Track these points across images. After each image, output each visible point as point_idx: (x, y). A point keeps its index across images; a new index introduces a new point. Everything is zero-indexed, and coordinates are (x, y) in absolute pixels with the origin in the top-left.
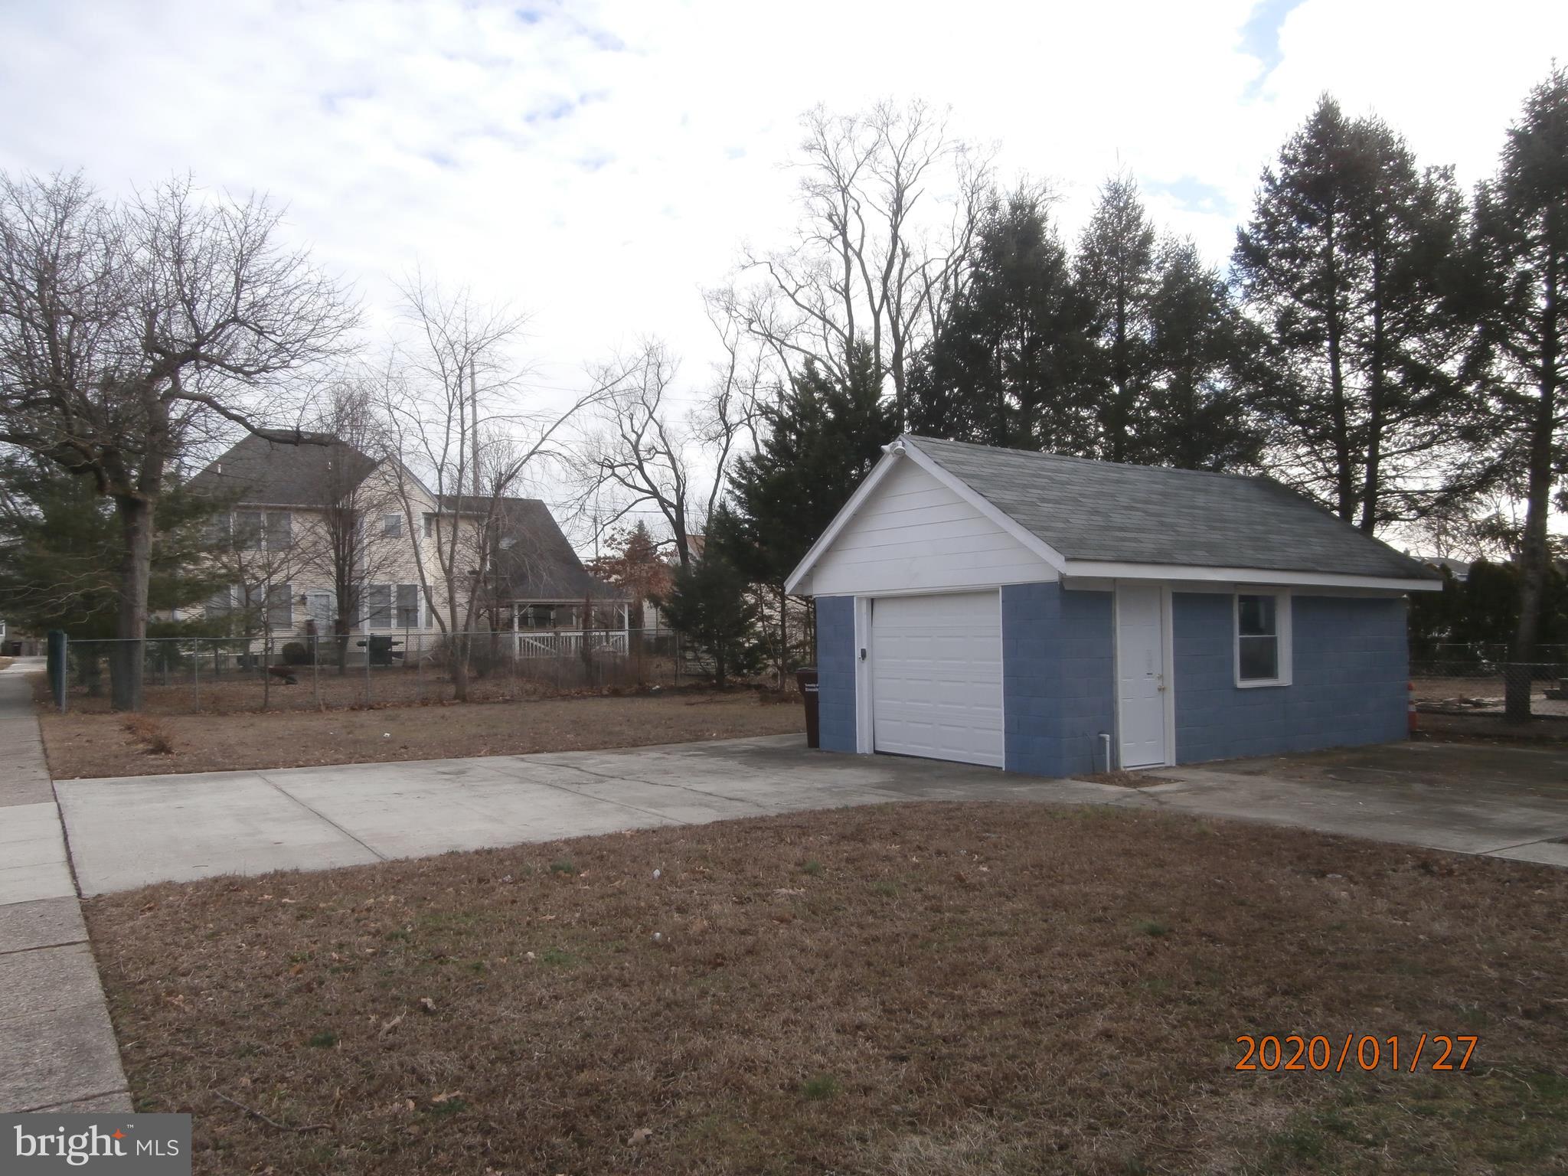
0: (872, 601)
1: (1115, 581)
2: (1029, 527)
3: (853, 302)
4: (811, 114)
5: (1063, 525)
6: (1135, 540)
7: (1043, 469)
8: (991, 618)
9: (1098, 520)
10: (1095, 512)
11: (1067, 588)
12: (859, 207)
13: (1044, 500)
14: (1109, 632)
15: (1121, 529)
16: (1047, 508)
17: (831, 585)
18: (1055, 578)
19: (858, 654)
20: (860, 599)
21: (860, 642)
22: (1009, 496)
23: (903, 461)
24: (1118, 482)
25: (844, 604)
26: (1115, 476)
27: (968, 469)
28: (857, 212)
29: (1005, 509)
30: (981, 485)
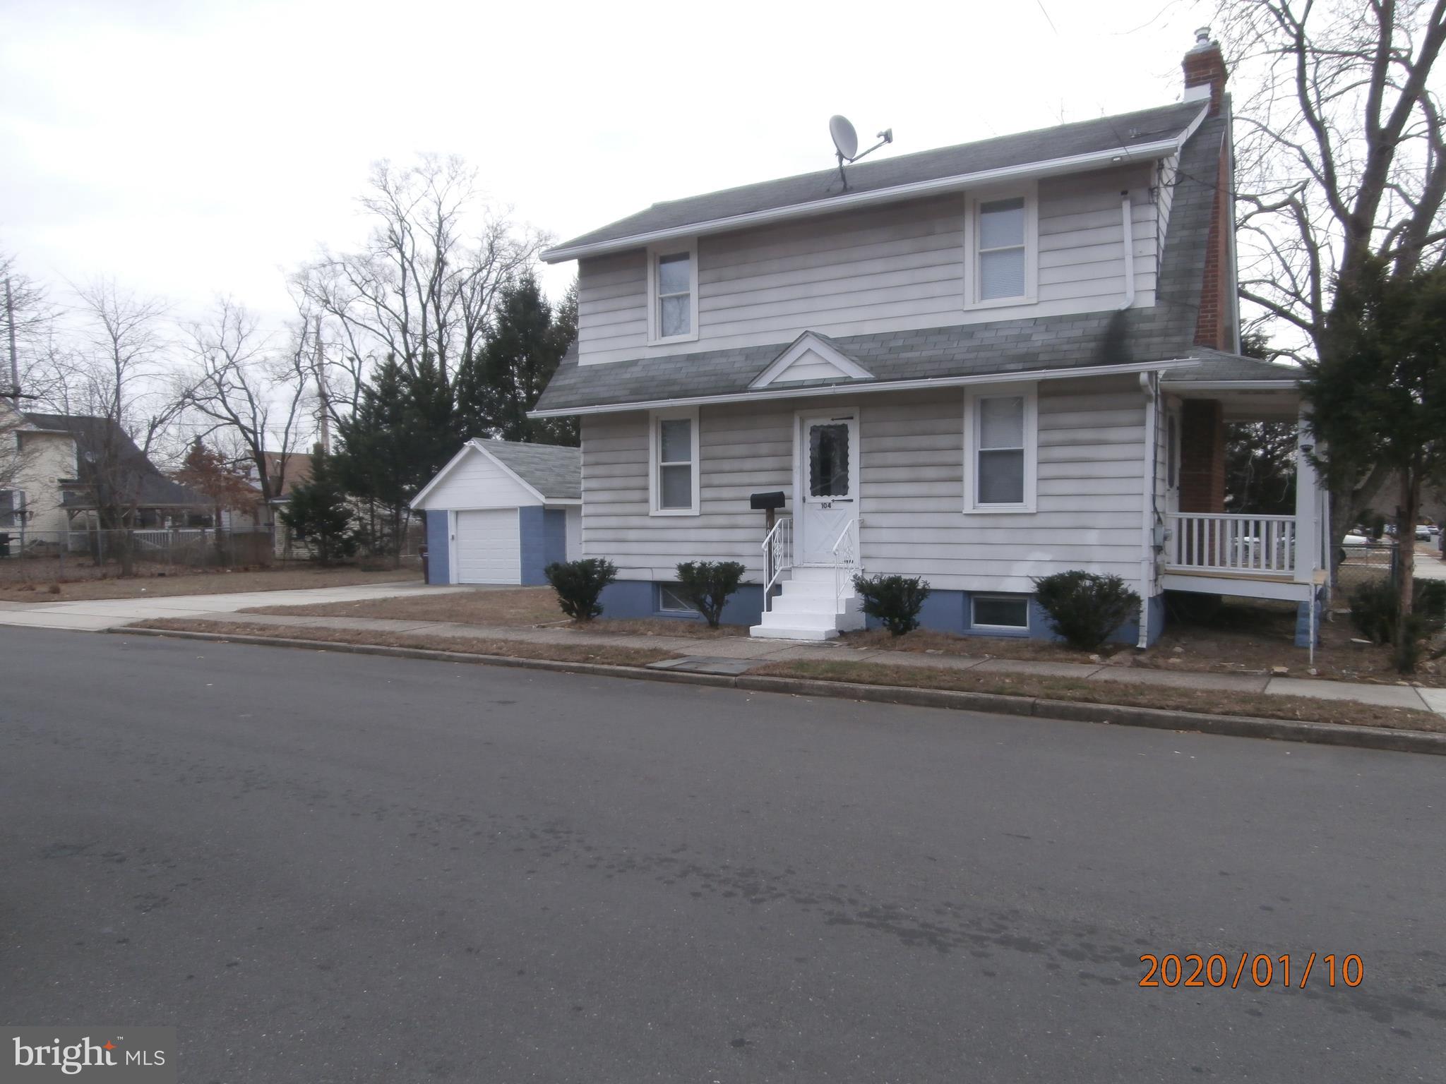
0: (457, 513)
1: (565, 505)
2: (531, 484)
3: (407, 299)
4: (378, 165)
5: (545, 482)
6: (575, 488)
7: (538, 453)
8: (515, 522)
9: (560, 479)
10: (558, 475)
11: (546, 508)
12: (410, 229)
13: (537, 470)
14: (564, 527)
15: (570, 483)
16: (538, 473)
17: (434, 505)
18: (542, 505)
19: (450, 537)
20: (451, 511)
21: (451, 532)
22: (522, 469)
23: (474, 451)
24: (570, 458)
25: (442, 514)
26: (569, 455)
27: (505, 455)
28: (409, 232)
29: (521, 475)
30: (511, 462)
